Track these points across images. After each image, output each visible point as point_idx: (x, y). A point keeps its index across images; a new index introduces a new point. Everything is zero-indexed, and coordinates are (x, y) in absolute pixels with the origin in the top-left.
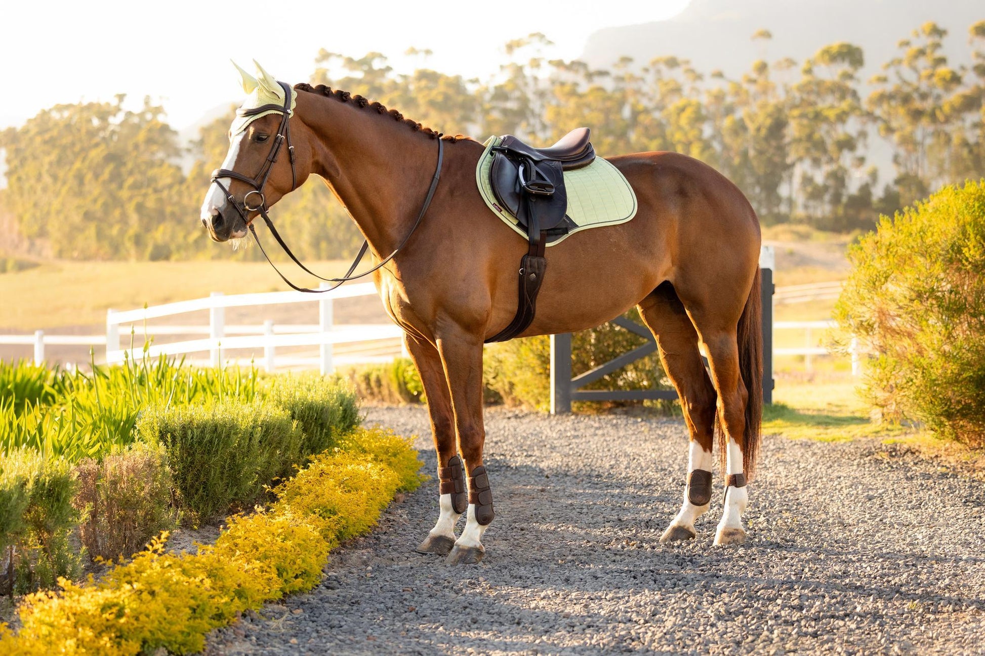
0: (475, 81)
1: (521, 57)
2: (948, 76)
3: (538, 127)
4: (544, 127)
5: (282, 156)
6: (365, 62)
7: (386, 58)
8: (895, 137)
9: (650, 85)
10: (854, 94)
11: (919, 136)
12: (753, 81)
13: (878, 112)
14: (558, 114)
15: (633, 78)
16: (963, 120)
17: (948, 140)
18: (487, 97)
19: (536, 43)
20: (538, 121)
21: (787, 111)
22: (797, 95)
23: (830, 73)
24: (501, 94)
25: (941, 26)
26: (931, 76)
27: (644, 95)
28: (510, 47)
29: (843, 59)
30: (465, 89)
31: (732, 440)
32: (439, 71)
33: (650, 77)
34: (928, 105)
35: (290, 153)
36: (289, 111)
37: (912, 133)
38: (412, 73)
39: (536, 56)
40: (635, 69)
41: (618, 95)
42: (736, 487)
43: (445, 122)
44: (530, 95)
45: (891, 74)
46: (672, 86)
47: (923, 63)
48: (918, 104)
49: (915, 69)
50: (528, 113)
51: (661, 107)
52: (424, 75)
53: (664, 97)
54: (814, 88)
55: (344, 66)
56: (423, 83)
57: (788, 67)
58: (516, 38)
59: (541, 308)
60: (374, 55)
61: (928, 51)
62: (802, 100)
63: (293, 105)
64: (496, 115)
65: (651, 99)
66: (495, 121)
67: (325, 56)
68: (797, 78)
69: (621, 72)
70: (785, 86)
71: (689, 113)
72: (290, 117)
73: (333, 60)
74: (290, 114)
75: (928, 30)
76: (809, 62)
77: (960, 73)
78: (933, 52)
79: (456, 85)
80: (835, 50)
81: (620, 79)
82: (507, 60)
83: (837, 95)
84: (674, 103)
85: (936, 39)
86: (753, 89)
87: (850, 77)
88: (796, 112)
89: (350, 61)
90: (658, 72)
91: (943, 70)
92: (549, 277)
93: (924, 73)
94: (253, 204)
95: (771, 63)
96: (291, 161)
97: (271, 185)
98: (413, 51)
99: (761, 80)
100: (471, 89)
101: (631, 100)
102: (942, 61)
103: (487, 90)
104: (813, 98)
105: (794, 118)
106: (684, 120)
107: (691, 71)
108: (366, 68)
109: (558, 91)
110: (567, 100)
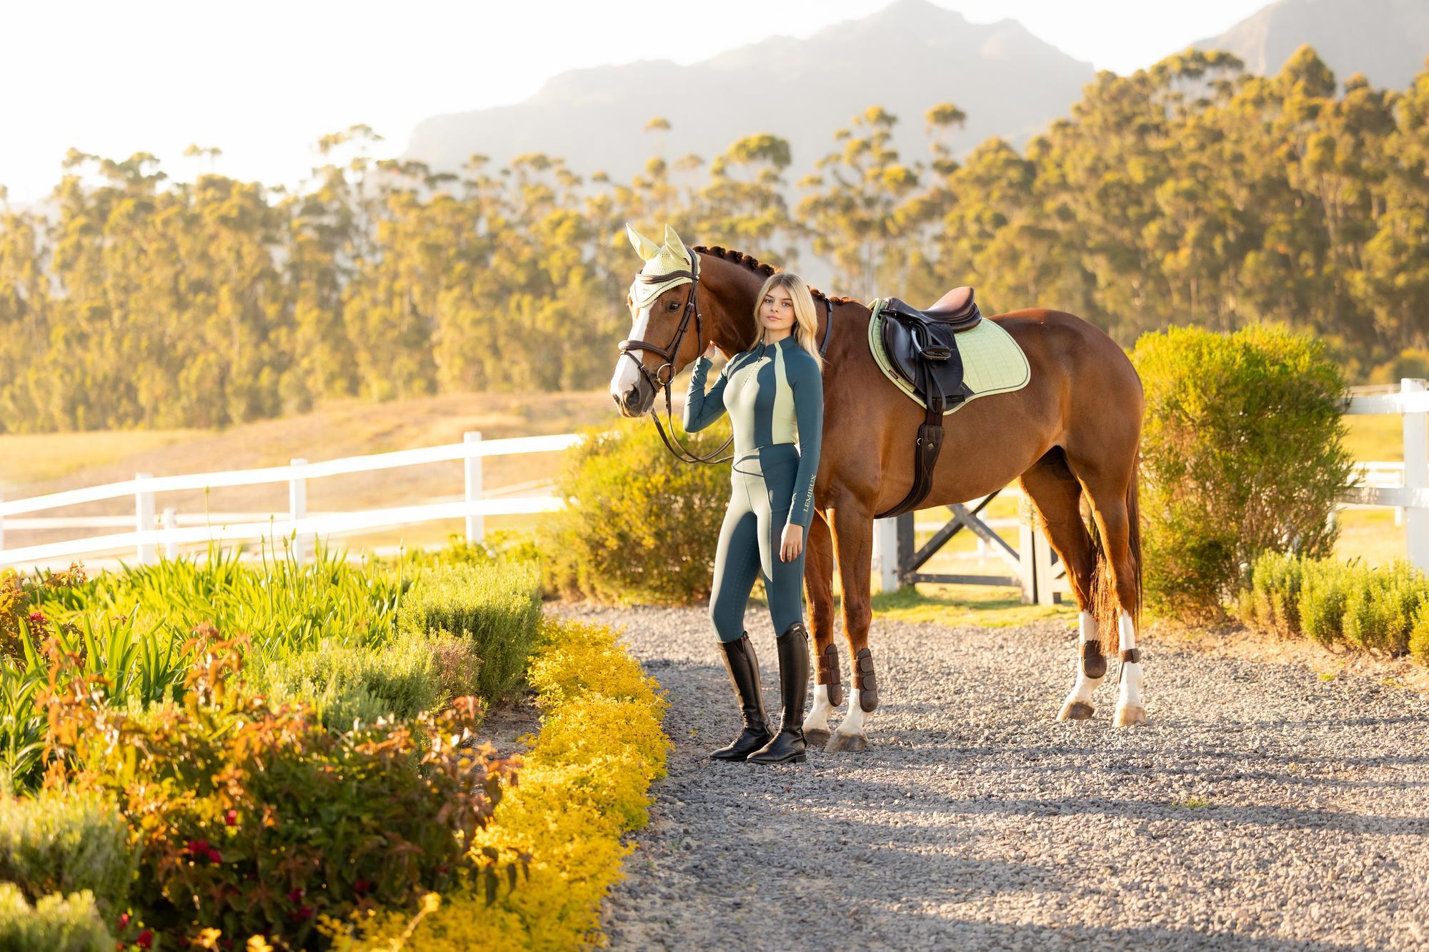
0: (280, 190)
1: (340, 157)
2: (901, 176)
3: (365, 249)
4: (374, 249)
5: (692, 323)
6: (128, 168)
7: (158, 161)
8: (835, 257)
9: (511, 192)
10: (780, 200)
11: (864, 255)
12: (648, 186)
13: (812, 223)
14: (394, 232)
15: (488, 183)
16: (921, 233)
17: (903, 260)
18: (296, 210)
19: (359, 138)
20: (364, 241)
21: (693, 224)
22: (707, 203)
23: (749, 174)
24: (313, 207)
25: (890, 111)
26: (878, 177)
27: (505, 205)
28: (325, 145)
29: (765, 156)
30: (265, 202)
31: (1125, 612)
32: (231, 176)
33: (512, 181)
34: (877, 213)
35: (698, 321)
36: (696, 277)
37: (856, 250)
38: (193, 180)
39: (360, 155)
40: (492, 170)
41: (470, 206)
42: (1133, 662)
43: (241, 244)
44: (354, 208)
45: (826, 174)
46: (541, 192)
47: (869, 160)
48: (862, 213)
49: (857, 167)
50: (352, 232)
51: (527, 221)
52: (209, 183)
53: (530, 208)
54: (729, 194)
55: (101, 172)
56: (210, 193)
57: (694, 166)
58: (332, 132)
59: (938, 478)
60: (142, 157)
61: (875, 144)
62: (712, 209)
63: (699, 271)
64: (309, 234)
65: (513, 211)
66: (309, 242)
67: (77, 158)
68: (704, 181)
69: (474, 175)
70: (690, 191)
71: (566, 227)
72: (697, 284)
73: (87, 163)
74: (697, 281)
75: (873, 116)
76: (721, 159)
77: (915, 171)
78: (880, 145)
79: (254, 194)
80: (753, 144)
81: (471, 184)
82: (321, 161)
83: (758, 202)
84: (545, 216)
85: (884, 128)
86: (649, 195)
87: (775, 178)
88: (704, 226)
89: (109, 165)
90: (523, 174)
91: (894, 169)
92: (947, 445)
93: (870, 172)
95: (671, 162)
96: (698, 330)
98: (195, 150)
99: (658, 184)
100: (274, 201)
101: (488, 211)
102: (893, 156)
103: (296, 201)
104: (726, 206)
105: (703, 232)
106: (560, 238)
107: (566, 173)
108: (130, 174)
109: (392, 201)
110: (405, 214)
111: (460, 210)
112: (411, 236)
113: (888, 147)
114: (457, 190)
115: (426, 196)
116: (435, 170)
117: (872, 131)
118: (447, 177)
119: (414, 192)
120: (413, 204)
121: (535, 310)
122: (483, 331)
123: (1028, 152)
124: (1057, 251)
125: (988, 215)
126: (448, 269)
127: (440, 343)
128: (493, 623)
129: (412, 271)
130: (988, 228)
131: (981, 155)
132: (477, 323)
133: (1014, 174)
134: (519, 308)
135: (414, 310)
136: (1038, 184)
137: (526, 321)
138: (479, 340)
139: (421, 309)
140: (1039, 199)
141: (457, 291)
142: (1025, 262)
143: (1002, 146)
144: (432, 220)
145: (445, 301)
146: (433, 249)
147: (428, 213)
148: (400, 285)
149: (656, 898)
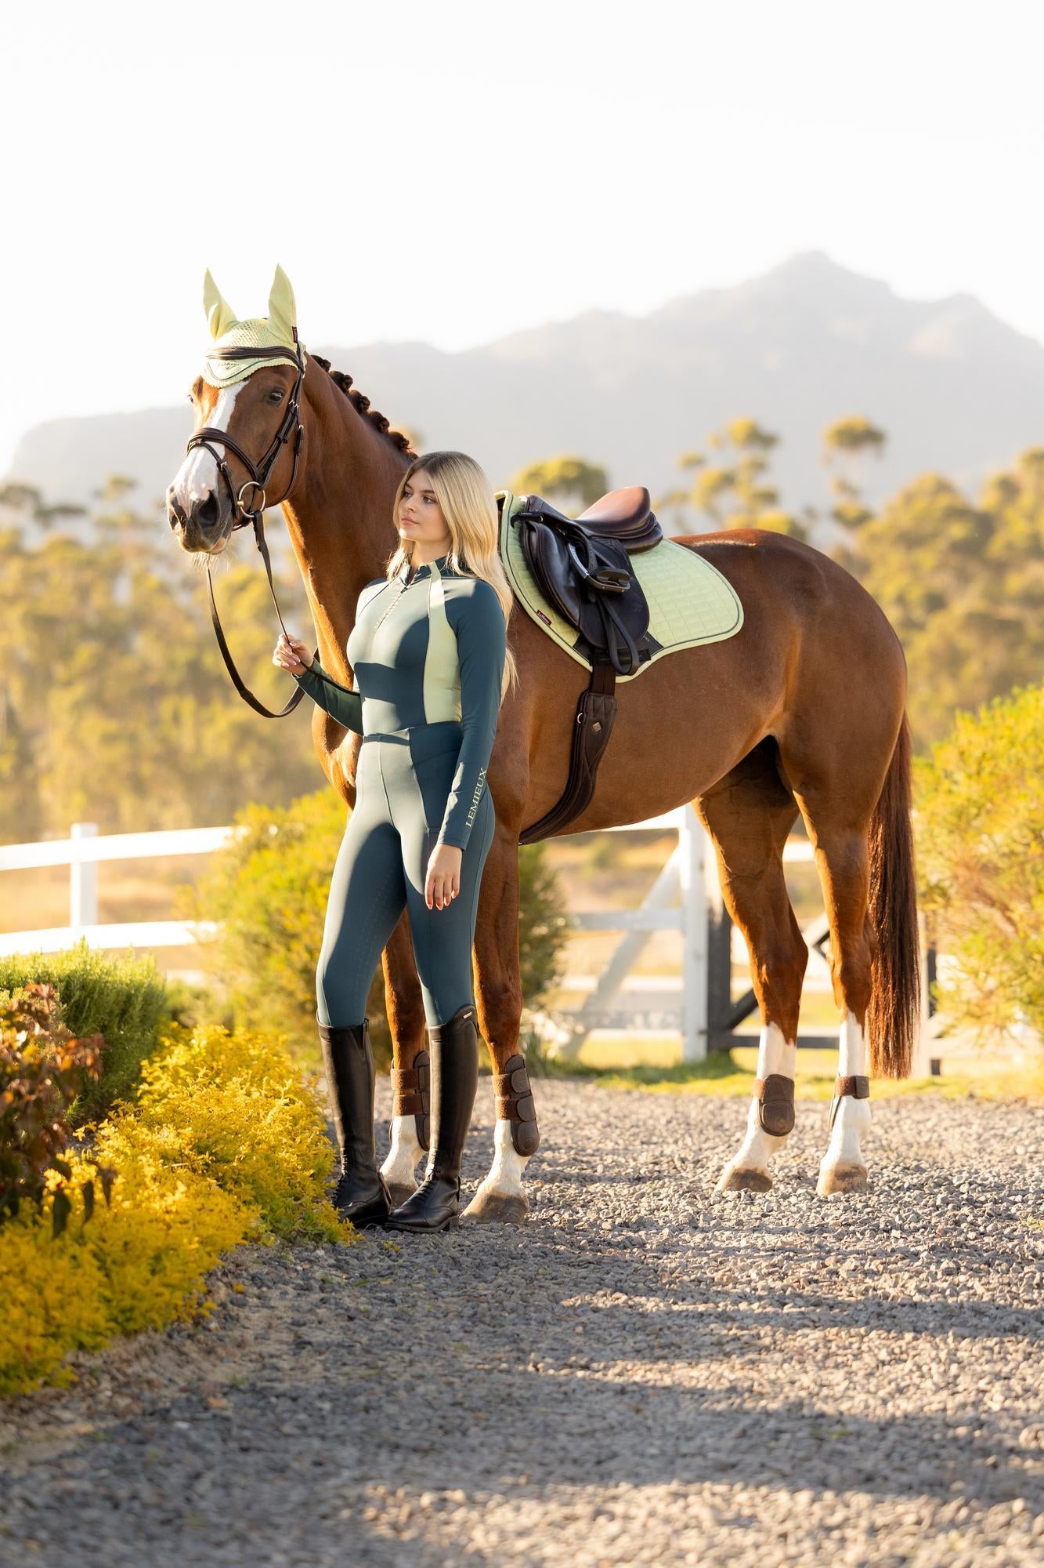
5: (291, 437)
15: (135, 522)
25: (768, 426)
27: (159, 556)
29: (569, 492)
31: (852, 1016)
35: (298, 435)
36: (303, 367)
40: (139, 502)
41: (105, 557)
42: (856, 1097)
47: (729, 503)
49: (711, 515)
51: (192, 583)
59: (603, 782)
61: (741, 477)
63: (304, 361)
65: (172, 566)
69: (111, 510)
71: (253, 597)
72: (303, 378)
74: (304, 373)
75: (739, 434)
77: (804, 522)
78: (750, 480)
80: (552, 473)
81: (107, 524)
85: (757, 453)
96: (296, 450)
101: (133, 565)
102: (768, 497)
111: (90, 563)
112: (10, 600)
113: (764, 482)
114: (84, 532)
115: (36, 539)
116: (52, 496)
117: (737, 458)
118: (70, 511)
119: (18, 533)
120: (14, 550)
121: (200, 724)
122: (117, 753)
123: (983, 499)
124: (1022, 653)
125: (916, 594)
126: (66, 654)
127: (50, 769)
128: (90, 994)
129: (11, 658)
130: (918, 613)
131: (909, 498)
132: (108, 739)
133: (958, 531)
134: (176, 718)
135: (10, 717)
136: (997, 546)
137: (185, 739)
138: (112, 768)
139: (21, 717)
140: (999, 568)
141: (78, 691)
142: (972, 669)
143: (943, 487)
144: (42, 576)
145: (61, 705)
146: (44, 624)
147: (38, 566)
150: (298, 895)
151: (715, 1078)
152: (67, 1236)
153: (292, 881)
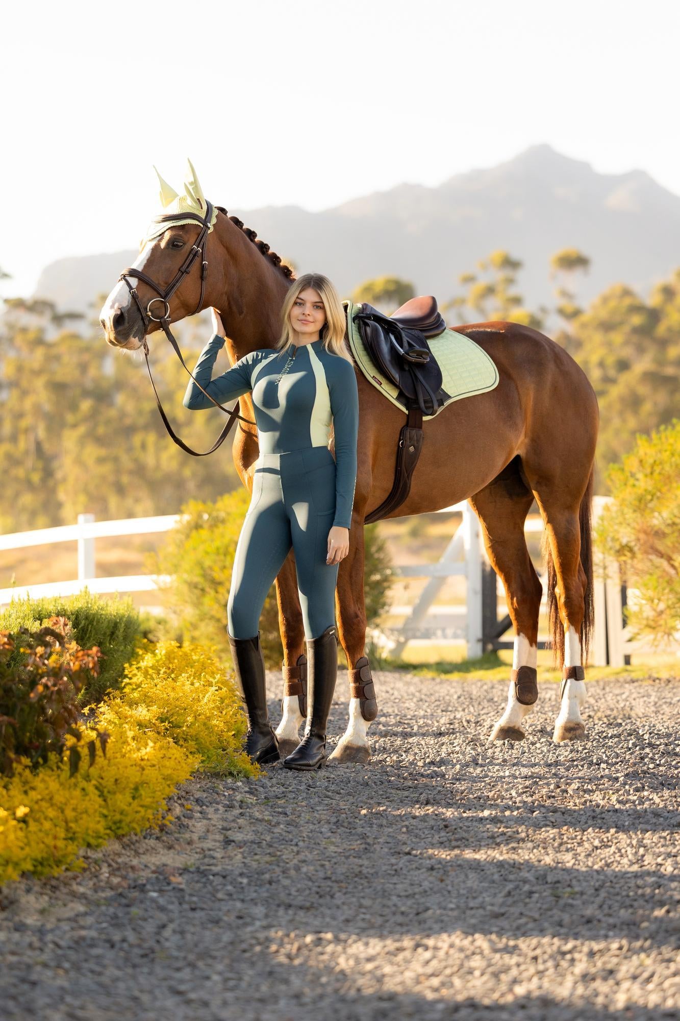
5: (195, 269)
14: (20, 370)
29: (391, 298)
31: (572, 628)
35: (203, 268)
36: (209, 225)
41: (97, 345)
42: (576, 680)
47: (493, 304)
59: (416, 484)
61: (499, 288)
63: (214, 220)
72: (209, 232)
74: (209, 228)
75: (497, 261)
77: (540, 316)
78: (504, 290)
80: (378, 286)
85: (508, 273)
92: (426, 449)
94: (157, 312)
96: (202, 278)
97: (178, 297)
102: (516, 301)
109: (19, 340)
110: (32, 351)
111: (87, 349)
112: (37, 373)
113: (513, 291)
114: (84, 329)
115: (53, 334)
116: (63, 307)
117: (496, 276)
118: (74, 316)
119: (42, 331)
120: (39, 341)
122: (106, 469)
123: (652, 300)
125: (610, 360)
126: (74, 407)
127: (64, 480)
128: (91, 622)
129: (38, 410)
130: (612, 373)
131: (605, 300)
132: (101, 461)
133: (637, 320)
134: (144, 446)
135: (39, 445)
136: (661, 330)
137: (150, 459)
138: (103, 478)
139: (46, 447)
141: (82, 429)
142: (647, 407)
143: (627, 293)
145: (70, 440)
146: (58, 388)
147: (55, 351)
148: (25, 423)
149: (220, 807)
150: (222, 557)
151: (487, 669)
152: (79, 776)
153: (218, 549)
